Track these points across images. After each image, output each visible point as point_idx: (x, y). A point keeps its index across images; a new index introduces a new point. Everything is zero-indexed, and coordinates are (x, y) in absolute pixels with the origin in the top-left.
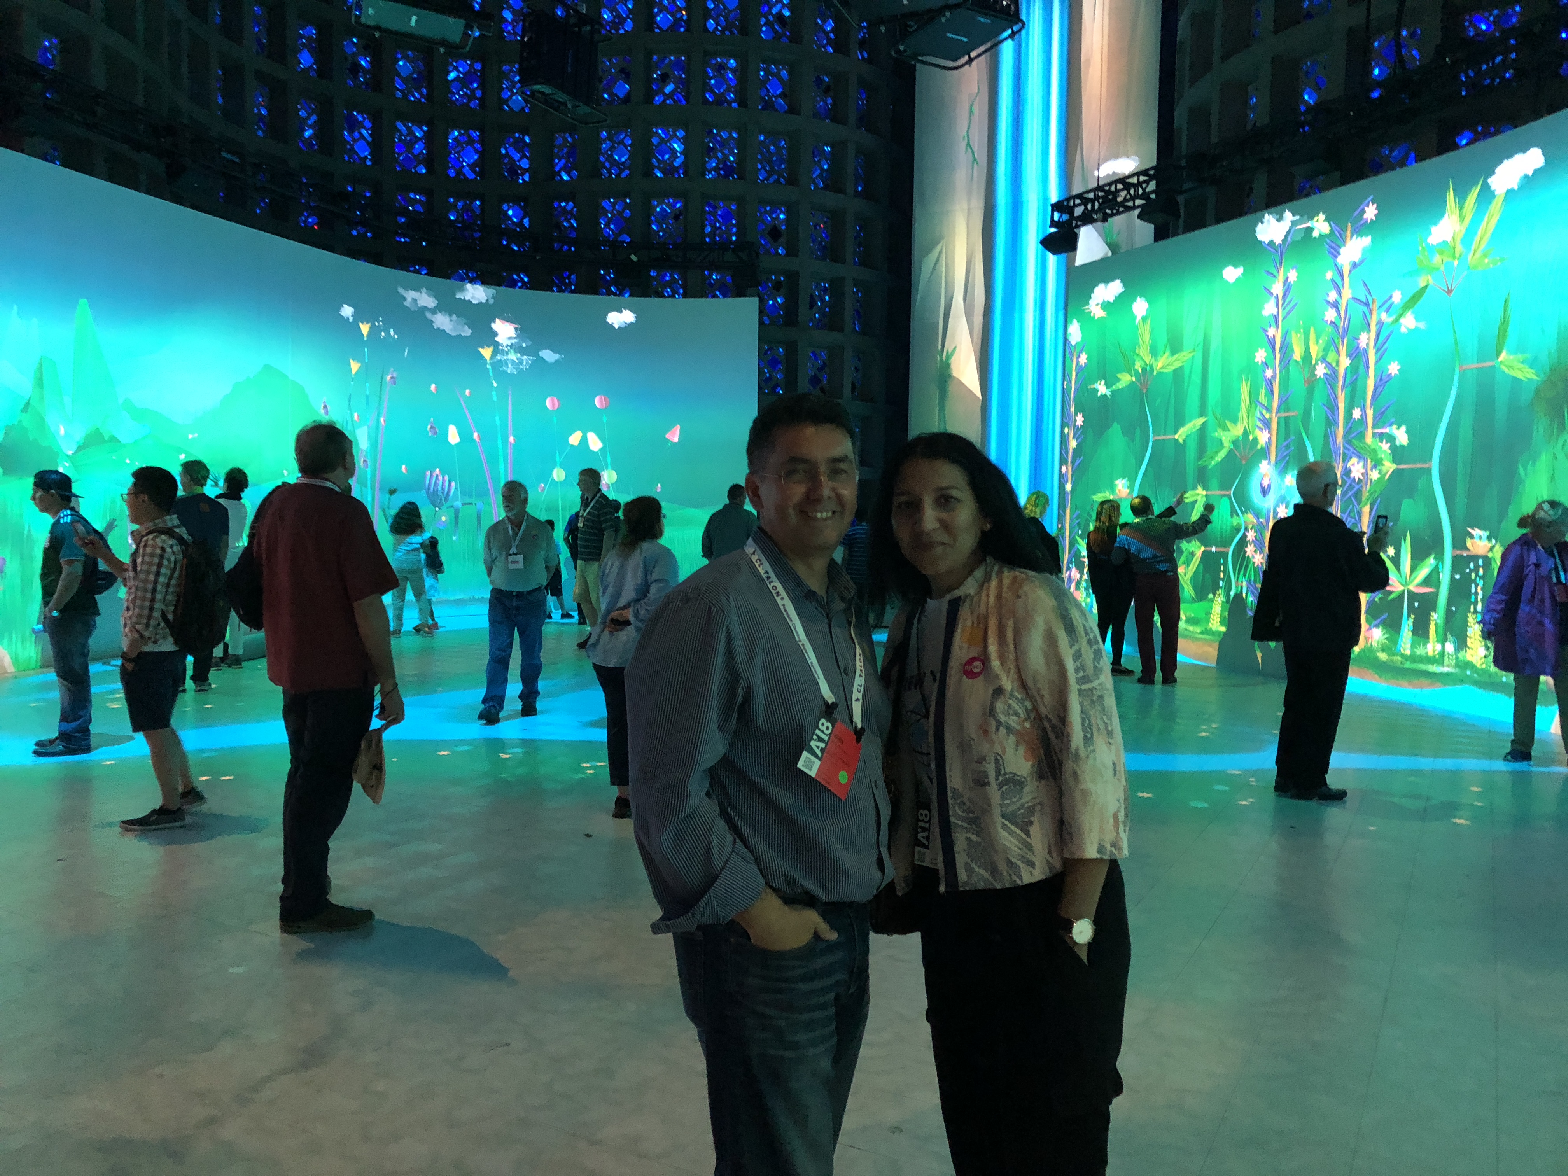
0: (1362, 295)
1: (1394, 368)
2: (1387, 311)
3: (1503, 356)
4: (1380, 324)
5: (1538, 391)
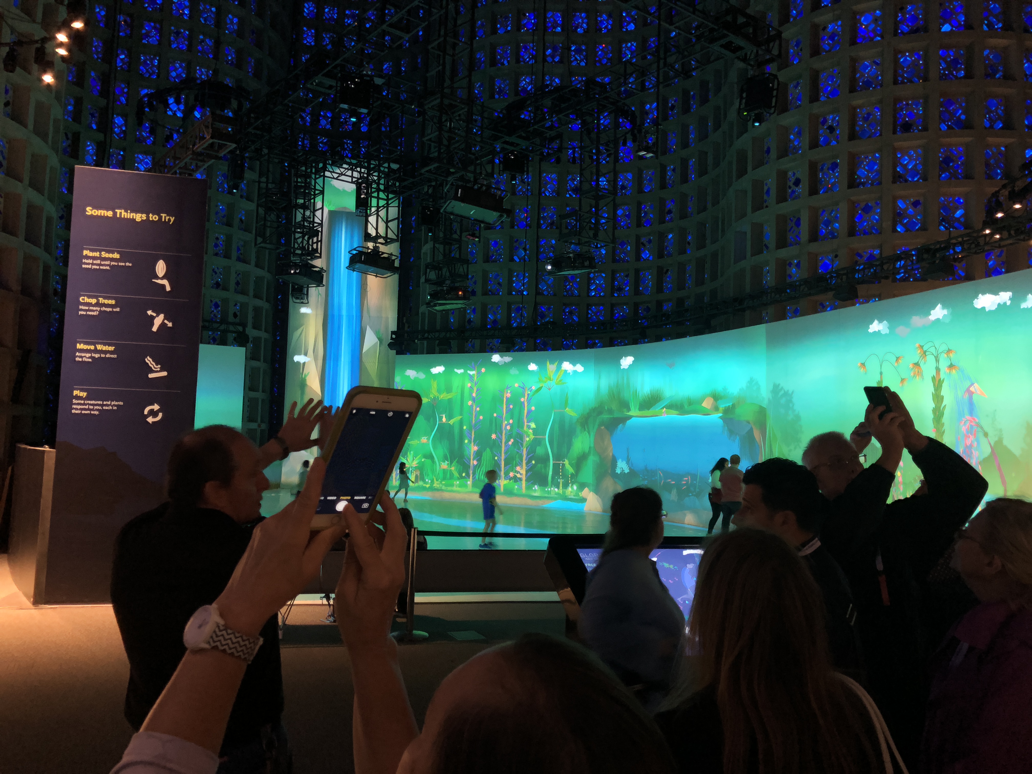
0: (522, 385)
1: (533, 408)
2: (531, 391)
3: (567, 409)
4: (528, 395)
5: (578, 420)
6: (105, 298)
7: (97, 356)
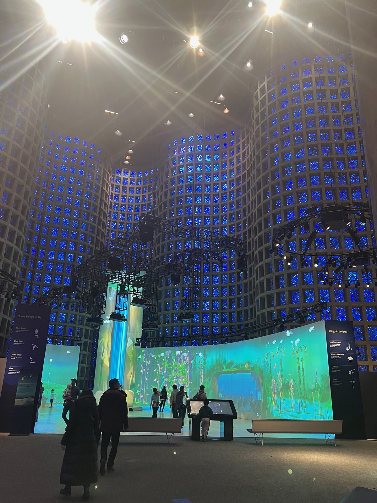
6: (20, 341)
7: (17, 357)
